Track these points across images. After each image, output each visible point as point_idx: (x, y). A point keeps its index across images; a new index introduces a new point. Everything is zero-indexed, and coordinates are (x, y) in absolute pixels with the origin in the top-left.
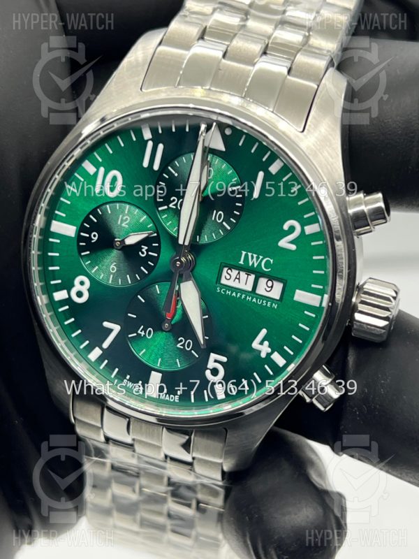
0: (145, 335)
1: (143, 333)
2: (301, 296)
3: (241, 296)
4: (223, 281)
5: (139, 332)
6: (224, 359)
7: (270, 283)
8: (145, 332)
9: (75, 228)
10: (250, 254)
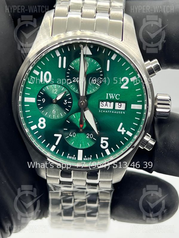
0: (72, 136)
1: (71, 135)
2: (134, 107)
3: (109, 112)
4: (101, 107)
5: (70, 135)
6: (107, 138)
7: (120, 104)
8: (72, 135)
9: (34, 99)
10: (110, 94)
